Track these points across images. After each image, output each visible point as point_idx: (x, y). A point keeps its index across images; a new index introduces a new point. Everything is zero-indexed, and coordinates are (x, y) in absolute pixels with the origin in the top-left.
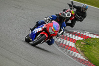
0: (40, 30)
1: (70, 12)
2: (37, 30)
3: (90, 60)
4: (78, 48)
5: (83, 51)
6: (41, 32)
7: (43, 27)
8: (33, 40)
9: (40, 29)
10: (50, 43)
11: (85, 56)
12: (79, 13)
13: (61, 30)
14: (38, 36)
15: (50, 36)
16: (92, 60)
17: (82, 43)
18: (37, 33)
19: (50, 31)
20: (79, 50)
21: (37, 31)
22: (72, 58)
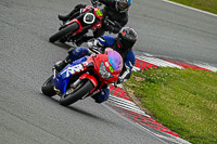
0: (78, 70)
1: (93, 11)
2: (72, 70)
3: (154, 116)
4: (129, 90)
5: (139, 97)
6: (81, 73)
7: (86, 63)
8: (62, 93)
9: (79, 68)
10: (99, 99)
11: (144, 106)
12: (111, 14)
13: (124, 69)
14: (75, 83)
15: (103, 84)
16: (160, 114)
17: (138, 79)
18: (71, 75)
19: (103, 72)
20: (131, 92)
21: (73, 72)
22: (114, 112)
